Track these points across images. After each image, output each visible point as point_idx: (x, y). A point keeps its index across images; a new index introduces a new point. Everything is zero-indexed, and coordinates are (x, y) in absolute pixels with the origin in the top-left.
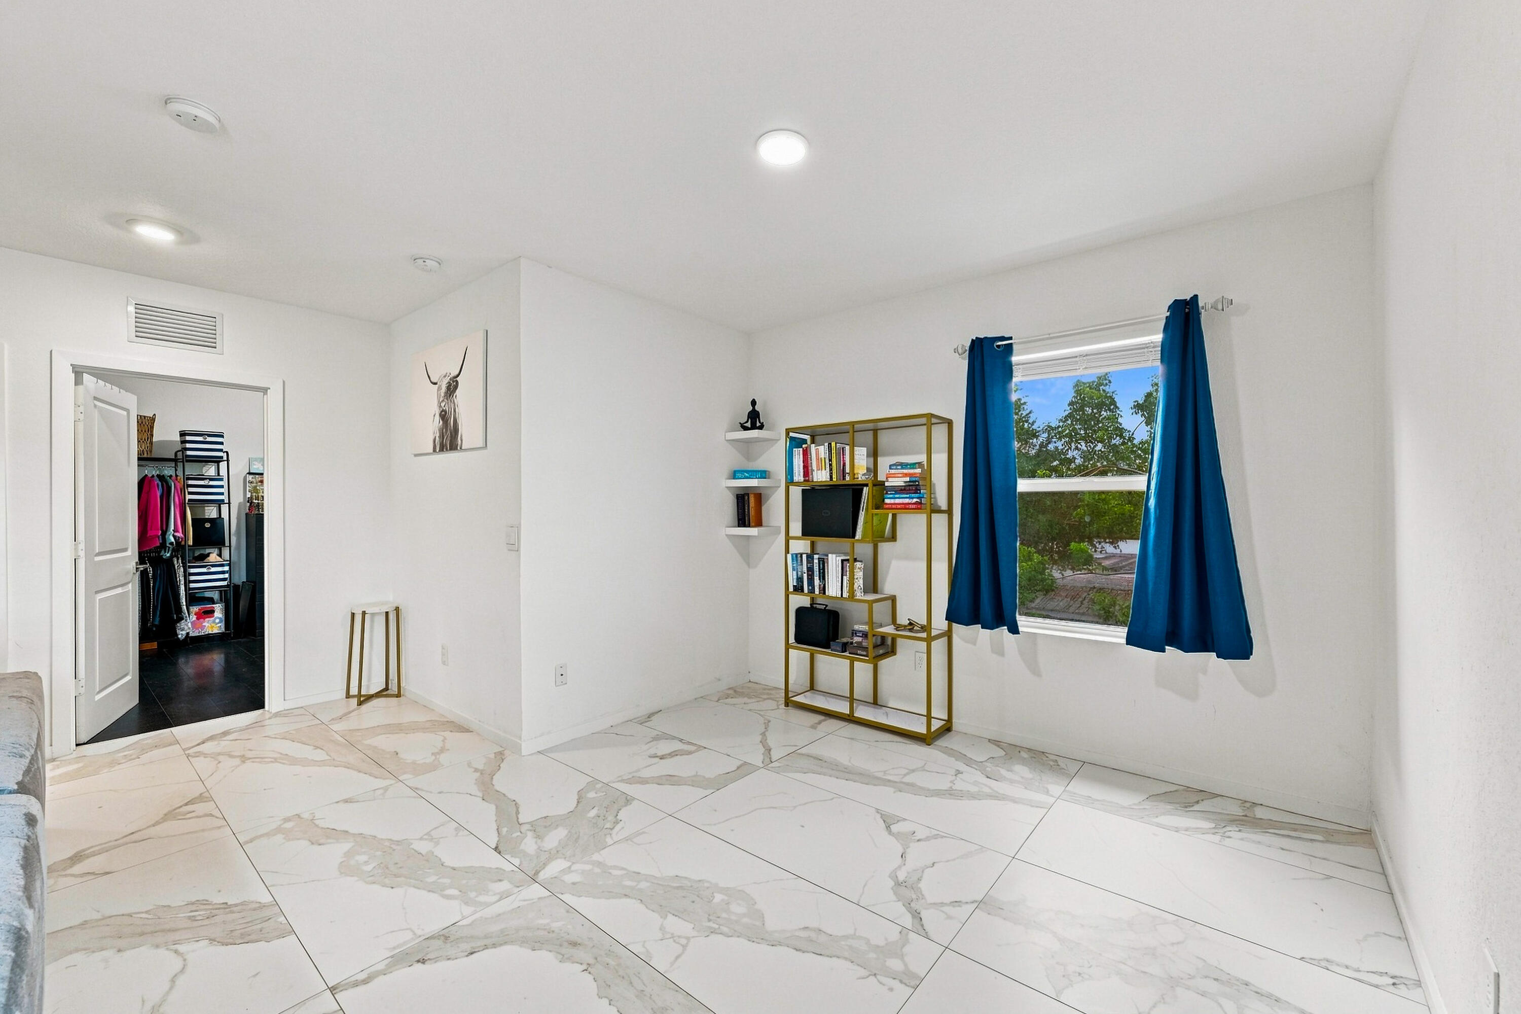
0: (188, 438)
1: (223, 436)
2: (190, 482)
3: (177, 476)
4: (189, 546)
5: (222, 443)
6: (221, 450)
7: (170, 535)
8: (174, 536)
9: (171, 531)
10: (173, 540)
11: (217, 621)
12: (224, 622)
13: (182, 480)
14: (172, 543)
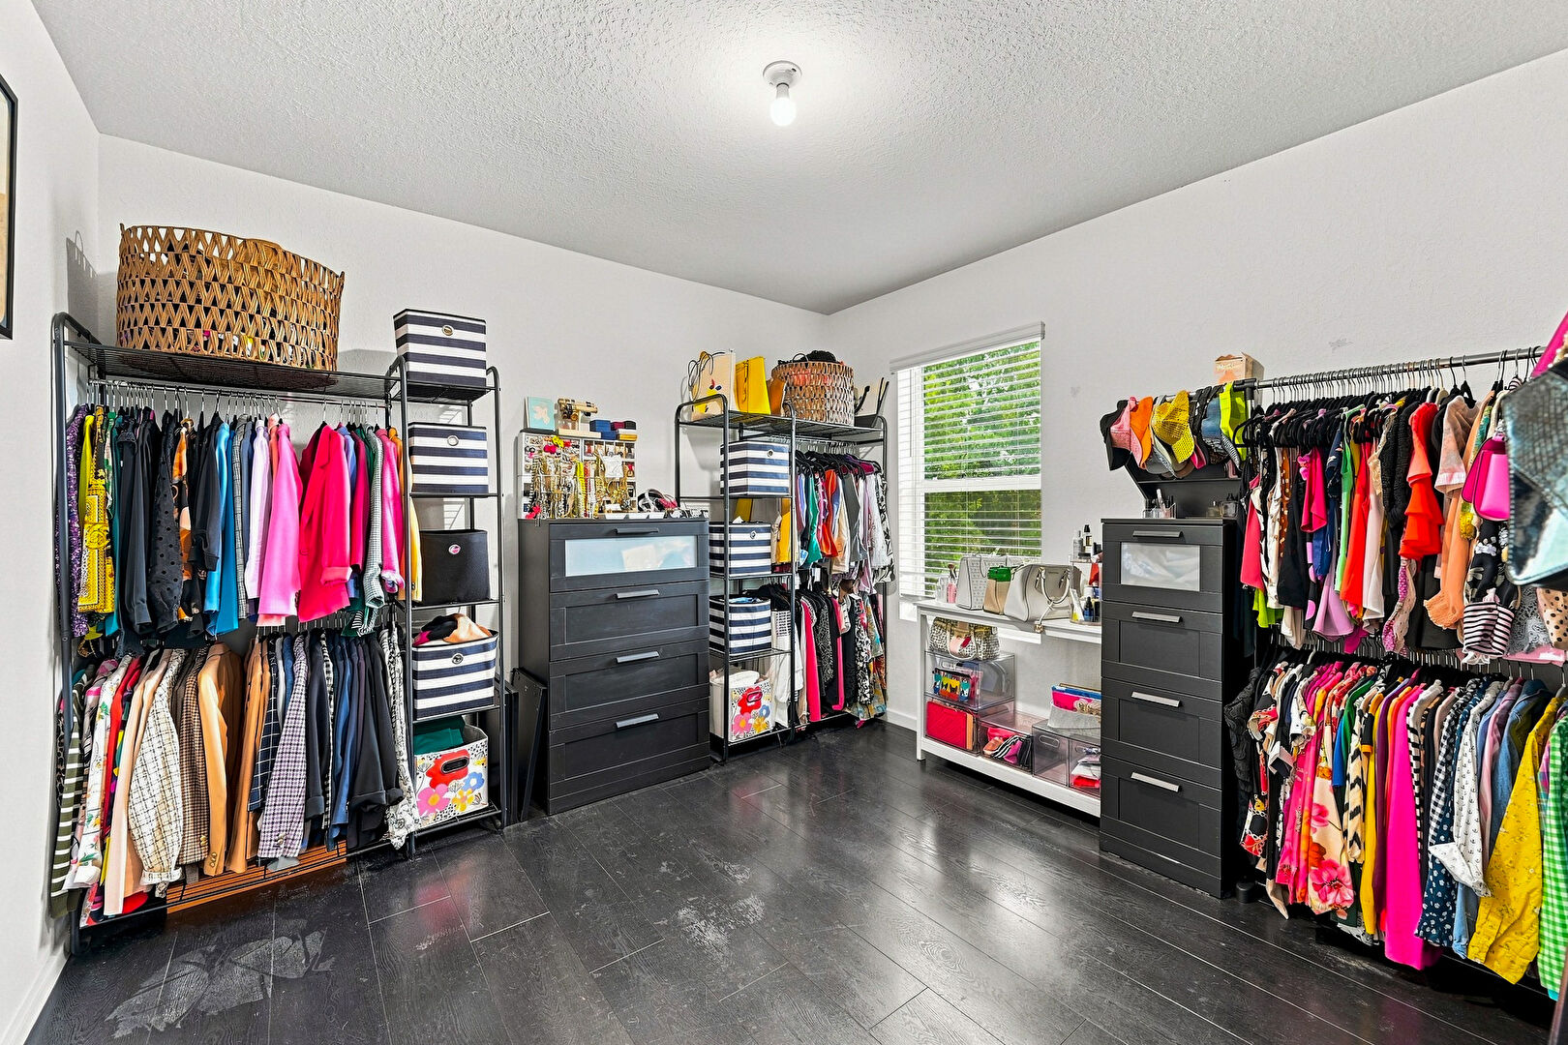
0: (412, 329)
1: (482, 330)
2: (419, 441)
3: (388, 427)
4: (415, 604)
5: (481, 347)
6: (481, 364)
7: (371, 579)
8: (381, 580)
9: (376, 566)
10: (378, 591)
11: (473, 782)
12: (485, 785)
13: (400, 437)
14: (377, 601)
